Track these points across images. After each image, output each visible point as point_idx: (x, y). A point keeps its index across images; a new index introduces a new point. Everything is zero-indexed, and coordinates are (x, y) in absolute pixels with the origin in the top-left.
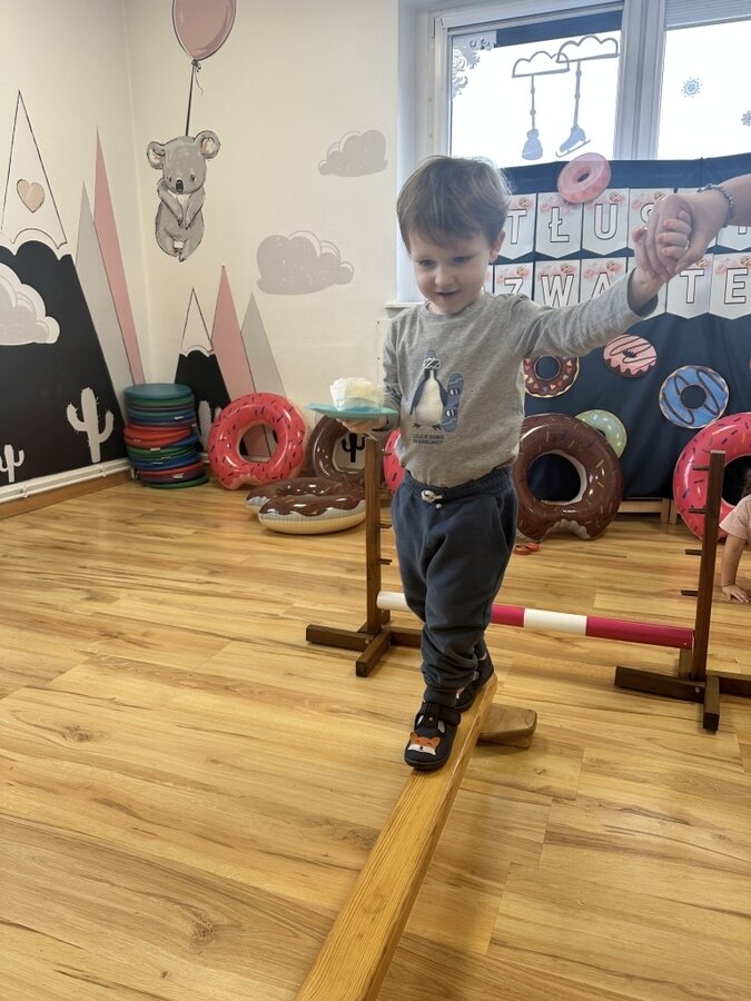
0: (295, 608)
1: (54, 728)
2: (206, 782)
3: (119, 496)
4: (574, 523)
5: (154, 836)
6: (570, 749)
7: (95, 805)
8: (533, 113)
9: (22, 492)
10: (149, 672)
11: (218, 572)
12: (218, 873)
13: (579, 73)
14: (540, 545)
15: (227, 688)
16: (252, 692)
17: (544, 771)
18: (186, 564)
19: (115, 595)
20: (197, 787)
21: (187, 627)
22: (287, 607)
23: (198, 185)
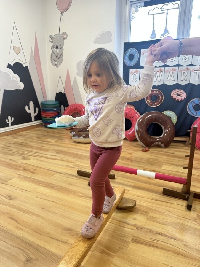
0: (76, 164)
1: (4, 195)
2: (40, 215)
3: (39, 130)
4: (160, 143)
5: (22, 229)
6: (145, 213)
7: (9, 219)
8: (154, 25)
9: (13, 128)
10: (33, 181)
11: (59, 153)
12: (36, 243)
13: (167, 14)
14: (150, 149)
15: (52, 187)
16: (59, 189)
17: (136, 219)
18: (51, 150)
19: (30, 158)
20: (37, 216)
21: (46, 168)
22: (74, 164)
23: (62, 47)
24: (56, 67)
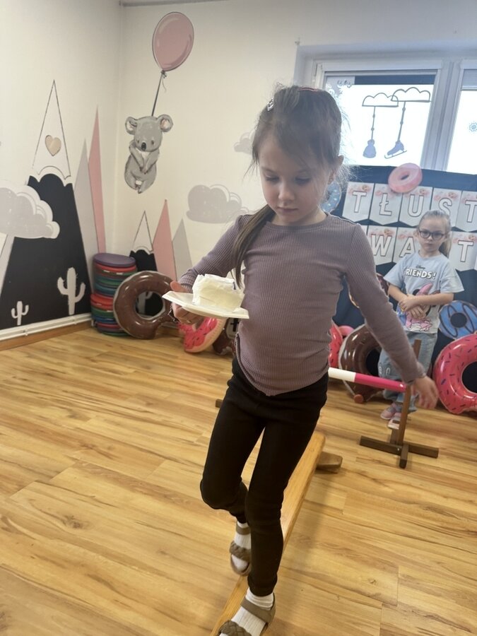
1: (57, 515)
2: (160, 569)
3: (84, 338)
5: (130, 608)
6: (389, 566)
7: (89, 580)
8: (373, 129)
9: (24, 332)
11: (152, 404)
13: (404, 109)
15: (165, 496)
16: (182, 501)
17: (375, 581)
18: (130, 395)
19: (88, 415)
20: (153, 573)
21: (135, 445)
22: (199, 436)
23: (155, 147)
24: (136, 191)
